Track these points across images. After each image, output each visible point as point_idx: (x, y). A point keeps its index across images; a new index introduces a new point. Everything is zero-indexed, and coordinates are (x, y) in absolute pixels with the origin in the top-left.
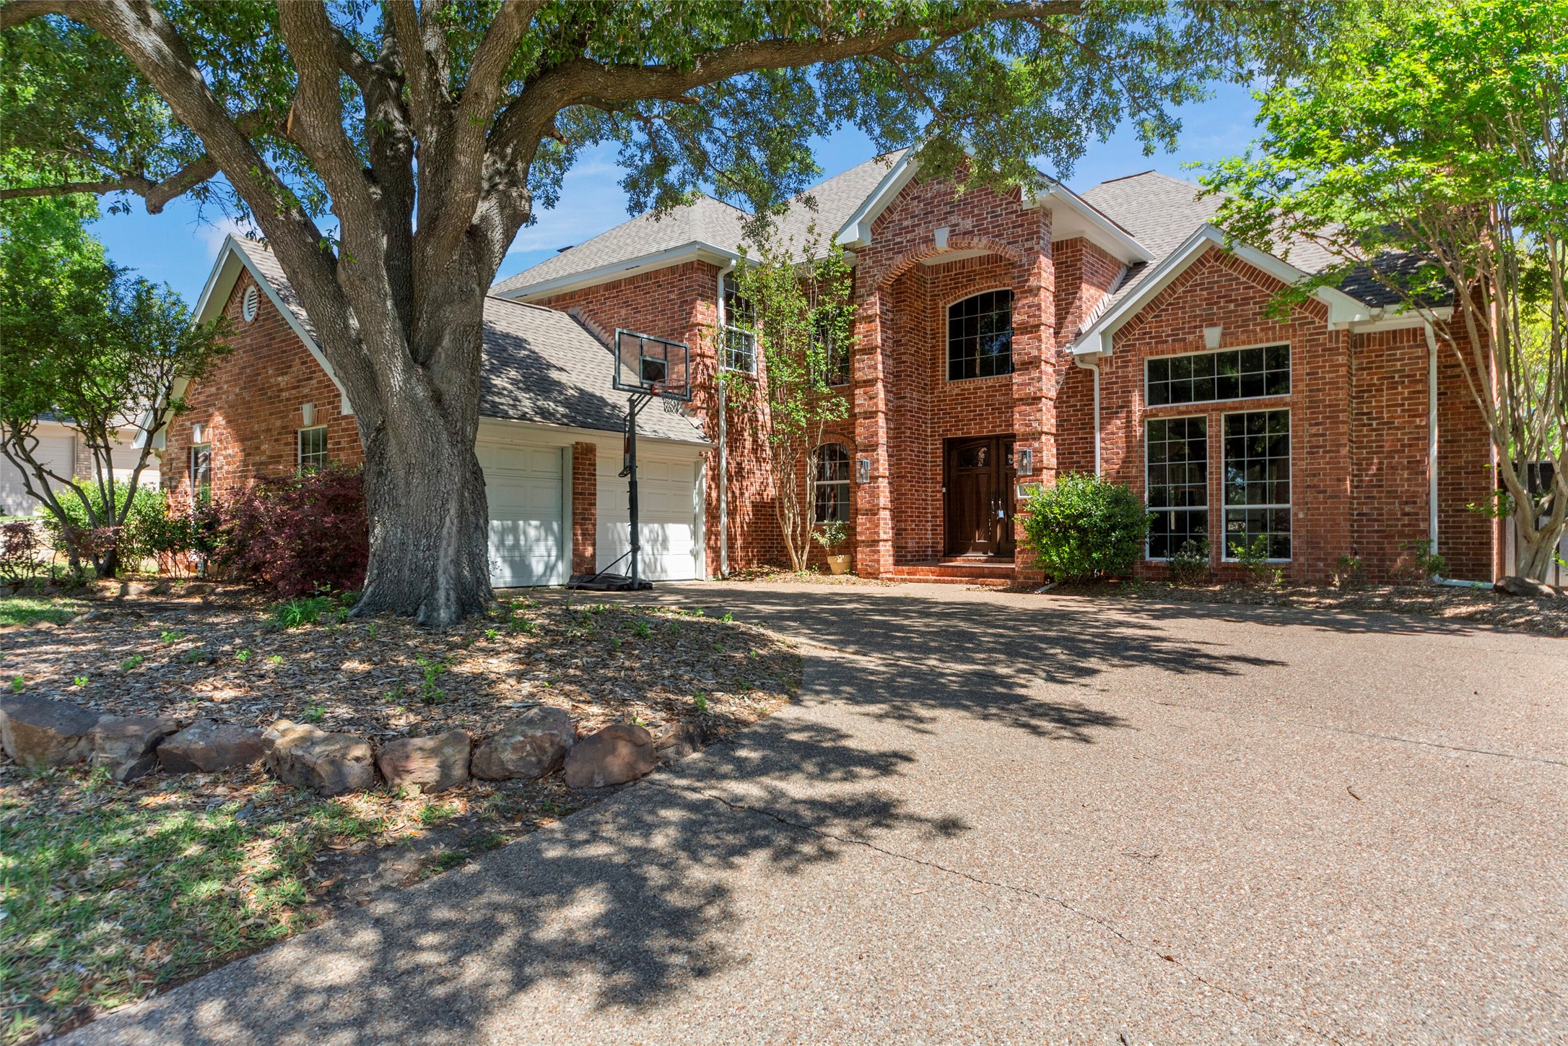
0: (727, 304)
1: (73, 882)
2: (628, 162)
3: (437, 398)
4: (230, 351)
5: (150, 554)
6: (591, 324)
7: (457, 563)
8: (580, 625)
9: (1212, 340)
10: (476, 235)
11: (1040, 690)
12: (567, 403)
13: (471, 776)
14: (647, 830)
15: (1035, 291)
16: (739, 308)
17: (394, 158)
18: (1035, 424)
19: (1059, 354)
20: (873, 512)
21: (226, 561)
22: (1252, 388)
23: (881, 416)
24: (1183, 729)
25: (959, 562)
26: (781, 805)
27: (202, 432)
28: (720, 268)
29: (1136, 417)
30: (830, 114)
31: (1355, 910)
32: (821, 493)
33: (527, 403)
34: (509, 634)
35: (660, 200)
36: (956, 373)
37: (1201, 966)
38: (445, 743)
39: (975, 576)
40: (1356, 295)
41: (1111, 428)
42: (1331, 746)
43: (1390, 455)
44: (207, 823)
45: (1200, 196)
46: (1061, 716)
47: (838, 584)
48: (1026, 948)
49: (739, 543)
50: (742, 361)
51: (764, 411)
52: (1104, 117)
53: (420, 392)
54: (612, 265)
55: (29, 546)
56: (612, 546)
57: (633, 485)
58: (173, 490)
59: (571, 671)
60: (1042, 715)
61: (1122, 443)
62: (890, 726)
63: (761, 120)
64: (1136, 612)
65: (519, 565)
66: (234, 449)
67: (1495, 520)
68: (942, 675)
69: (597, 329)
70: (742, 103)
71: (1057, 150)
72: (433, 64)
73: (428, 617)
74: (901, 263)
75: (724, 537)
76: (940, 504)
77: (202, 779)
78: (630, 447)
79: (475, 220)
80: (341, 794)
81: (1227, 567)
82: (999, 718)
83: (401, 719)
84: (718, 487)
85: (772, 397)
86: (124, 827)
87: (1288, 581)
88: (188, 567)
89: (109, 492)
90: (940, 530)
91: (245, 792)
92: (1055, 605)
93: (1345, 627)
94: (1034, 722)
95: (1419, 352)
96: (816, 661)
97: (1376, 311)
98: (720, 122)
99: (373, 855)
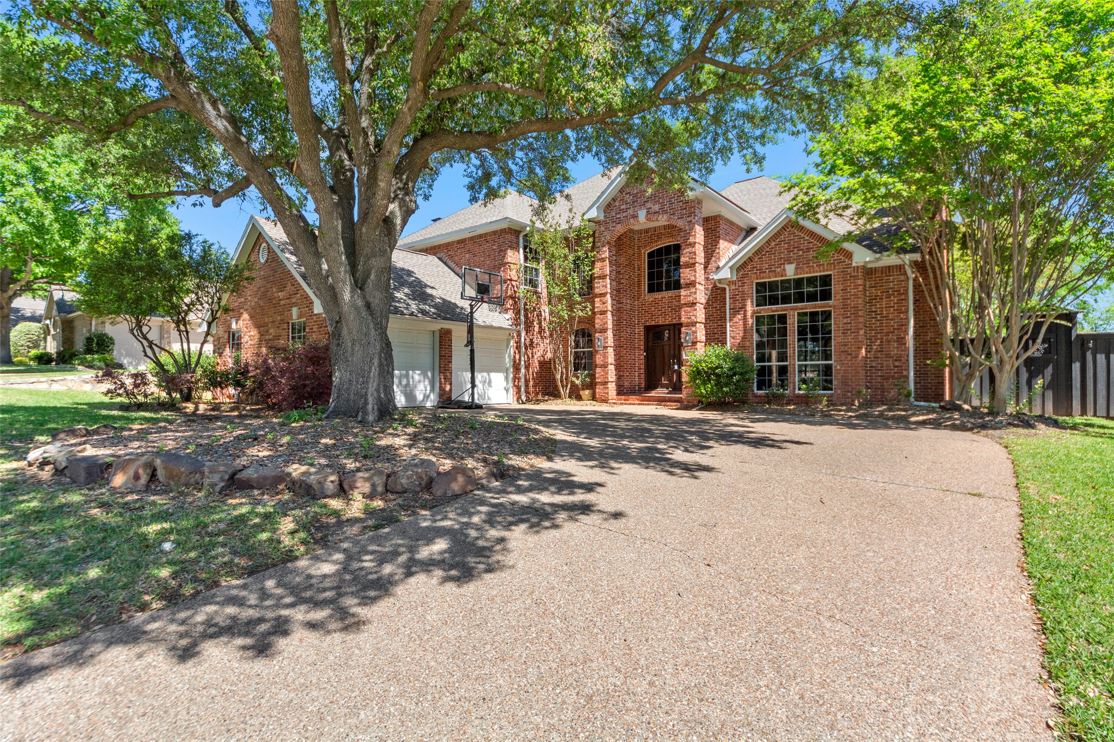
0: (525, 251)
1: (203, 532)
2: (470, 176)
3: (368, 306)
4: (253, 279)
5: (209, 389)
6: (450, 263)
7: (378, 391)
8: (442, 423)
9: (790, 271)
10: (388, 221)
11: (679, 455)
12: (435, 306)
13: (387, 491)
14: (471, 515)
15: (693, 245)
16: (532, 254)
17: (345, 180)
18: (693, 318)
19: (707, 279)
20: (605, 366)
21: (251, 393)
22: (812, 297)
23: (609, 313)
24: (746, 473)
25: (653, 394)
26: (536, 505)
27: (237, 323)
28: (520, 232)
29: (749, 314)
30: (578, 150)
31: (804, 547)
32: (577, 356)
33: (414, 306)
34: (405, 427)
35: (487, 195)
36: (651, 290)
37: (722, 568)
38: (373, 475)
39: (661, 401)
40: (869, 247)
41: (736, 320)
42: (820, 481)
43: (887, 334)
44: (260, 509)
45: (780, 193)
46: (686, 468)
47: (586, 406)
48: (644, 561)
49: (531, 383)
50: (533, 283)
51: (546, 310)
52: (725, 152)
53: (360, 303)
54: (461, 230)
55: (145, 384)
56: (461, 385)
57: (472, 351)
58: (220, 355)
59: (436, 445)
60: (676, 467)
61: (741, 328)
62: (597, 471)
63: (541, 153)
64: (743, 419)
65: (410, 396)
66: (254, 332)
67: (947, 370)
68: (629, 448)
69: (453, 266)
70: (531, 144)
71: (700, 170)
72: (366, 134)
73: (363, 418)
74: (620, 229)
75: (523, 380)
76: (642, 362)
77: (256, 492)
78: (470, 331)
79: (387, 214)
80: (325, 498)
81: (799, 396)
82: (654, 468)
83: (351, 464)
84: (519, 352)
85: (550, 303)
86: (223, 511)
87: (831, 403)
88: (229, 397)
89: (187, 355)
90: (643, 376)
91: (278, 497)
92: (701, 416)
93: (854, 426)
94: (673, 470)
95: (903, 278)
96: (565, 442)
97: (878, 255)
98: (519, 154)
99: (341, 523)
